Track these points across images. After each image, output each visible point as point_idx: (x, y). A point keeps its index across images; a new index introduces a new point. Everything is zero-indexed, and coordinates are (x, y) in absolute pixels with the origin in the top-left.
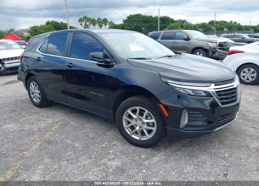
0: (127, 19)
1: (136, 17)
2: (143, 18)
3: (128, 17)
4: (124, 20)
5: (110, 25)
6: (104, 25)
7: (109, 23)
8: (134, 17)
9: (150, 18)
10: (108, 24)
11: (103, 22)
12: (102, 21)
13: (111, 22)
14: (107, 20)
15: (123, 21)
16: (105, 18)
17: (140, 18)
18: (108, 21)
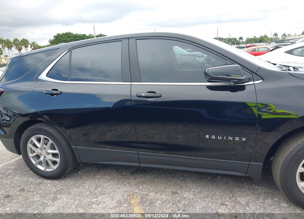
0: (54, 39)
1: (66, 36)
2: (75, 37)
3: (55, 37)
4: (50, 40)
5: (32, 47)
6: (23, 47)
7: (31, 44)
8: (63, 37)
9: (83, 37)
10: (29, 46)
11: (22, 43)
12: (20, 42)
13: (34, 43)
14: (27, 40)
15: (50, 42)
16: (24, 39)
17: (71, 37)
18: (28, 42)
